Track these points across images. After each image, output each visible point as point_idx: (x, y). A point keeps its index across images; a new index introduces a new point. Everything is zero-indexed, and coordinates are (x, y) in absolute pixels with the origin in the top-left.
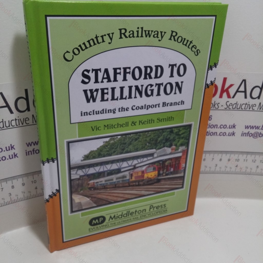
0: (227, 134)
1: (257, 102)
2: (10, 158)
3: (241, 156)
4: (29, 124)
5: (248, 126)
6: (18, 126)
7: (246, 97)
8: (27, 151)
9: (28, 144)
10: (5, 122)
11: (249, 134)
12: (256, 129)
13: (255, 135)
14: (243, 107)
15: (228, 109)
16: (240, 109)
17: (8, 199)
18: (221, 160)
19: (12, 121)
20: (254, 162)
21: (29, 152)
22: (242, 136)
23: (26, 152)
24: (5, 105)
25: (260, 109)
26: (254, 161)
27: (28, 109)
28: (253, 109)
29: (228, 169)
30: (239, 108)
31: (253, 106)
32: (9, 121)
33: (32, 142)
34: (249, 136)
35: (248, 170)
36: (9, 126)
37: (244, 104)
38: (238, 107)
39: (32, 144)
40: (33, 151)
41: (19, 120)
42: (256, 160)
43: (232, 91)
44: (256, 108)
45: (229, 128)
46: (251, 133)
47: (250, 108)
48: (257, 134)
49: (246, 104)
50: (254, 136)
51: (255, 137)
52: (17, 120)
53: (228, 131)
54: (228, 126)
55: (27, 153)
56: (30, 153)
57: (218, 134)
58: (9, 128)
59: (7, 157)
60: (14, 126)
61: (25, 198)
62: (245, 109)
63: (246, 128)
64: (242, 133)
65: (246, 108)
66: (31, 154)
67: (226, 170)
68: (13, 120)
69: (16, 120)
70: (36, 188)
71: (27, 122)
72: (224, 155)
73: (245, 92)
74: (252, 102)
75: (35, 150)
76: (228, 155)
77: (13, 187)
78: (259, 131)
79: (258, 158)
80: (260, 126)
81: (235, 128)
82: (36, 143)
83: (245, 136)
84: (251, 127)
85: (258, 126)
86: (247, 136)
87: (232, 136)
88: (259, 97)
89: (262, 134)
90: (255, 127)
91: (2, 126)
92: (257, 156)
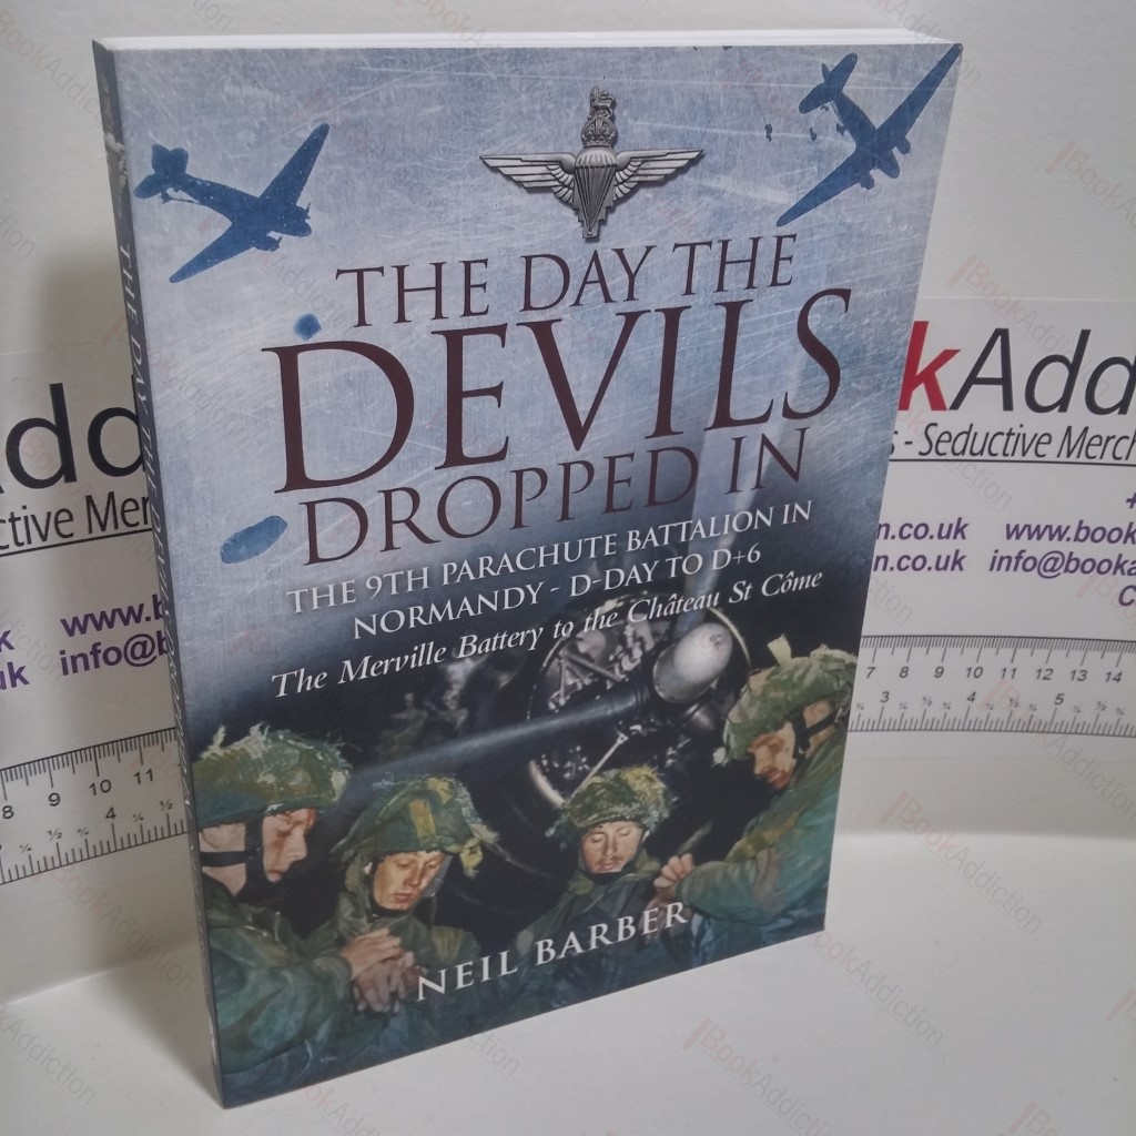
0: (931, 562)
1: (1054, 423)
3: (988, 652)
4: (71, 535)
5: (1017, 527)
6: (26, 547)
7: (1008, 405)
8: (68, 656)
9: (70, 624)
11: (1021, 561)
12: (1051, 538)
13: (1049, 566)
14: (998, 445)
15: (933, 455)
16: (986, 456)
18: (904, 672)
20: (1046, 678)
21: (74, 659)
22: (991, 569)
23: (64, 660)
25: (1069, 454)
26: (1045, 675)
27: (67, 472)
28: (1037, 455)
29: (936, 712)
30: (981, 452)
31: (1038, 443)
33: (86, 617)
34: (1025, 569)
35: (1021, 714)
37: (1002, 434)
38: (976, 450)
39: (90, 625)
40: (95, 652)
41: (26, 518)
42: (1052, 671)
43: (950, 379)
44: (1050, 451)
45: (940, 537)
46: (1034, 558)
47: (1026, 449)
48: (1056, 560)
49: (1010, 434)
50: (1045, 570)
51: (1050, 574)
52: (19, 519)
53: (933, 549)
54: (934, 531)
55: (69, 665)
56: (80, 661)
57: (892, 562)
60: (7, 547)
61: (63, 856)
62: (1005, 454)
63: (1009, 537)
64: (994, 558)
65: (1009, 451)
66: (87, 667)
67: (929, 716)
69: (13, 520)
70: (111, 814)
71: (64, 528)
72: (918, 652)
73: (1005, 381)
74: (1033, 424)
75: (102, 648)
76: (936, 652)
77: (7, 813)
78: (1065, 547)
79: (1063, 661)
80: (1068, 527)
81: (964, 537)
82: (104, 621)
83: (1007, 569)
84: (1033, 530)
85: (1059, 528)
86: (1015, 569)
87: (953, 569)
88: (1063, 404)
89: (1077, 560)
90: (1047, 532)
92: (1058, 655)
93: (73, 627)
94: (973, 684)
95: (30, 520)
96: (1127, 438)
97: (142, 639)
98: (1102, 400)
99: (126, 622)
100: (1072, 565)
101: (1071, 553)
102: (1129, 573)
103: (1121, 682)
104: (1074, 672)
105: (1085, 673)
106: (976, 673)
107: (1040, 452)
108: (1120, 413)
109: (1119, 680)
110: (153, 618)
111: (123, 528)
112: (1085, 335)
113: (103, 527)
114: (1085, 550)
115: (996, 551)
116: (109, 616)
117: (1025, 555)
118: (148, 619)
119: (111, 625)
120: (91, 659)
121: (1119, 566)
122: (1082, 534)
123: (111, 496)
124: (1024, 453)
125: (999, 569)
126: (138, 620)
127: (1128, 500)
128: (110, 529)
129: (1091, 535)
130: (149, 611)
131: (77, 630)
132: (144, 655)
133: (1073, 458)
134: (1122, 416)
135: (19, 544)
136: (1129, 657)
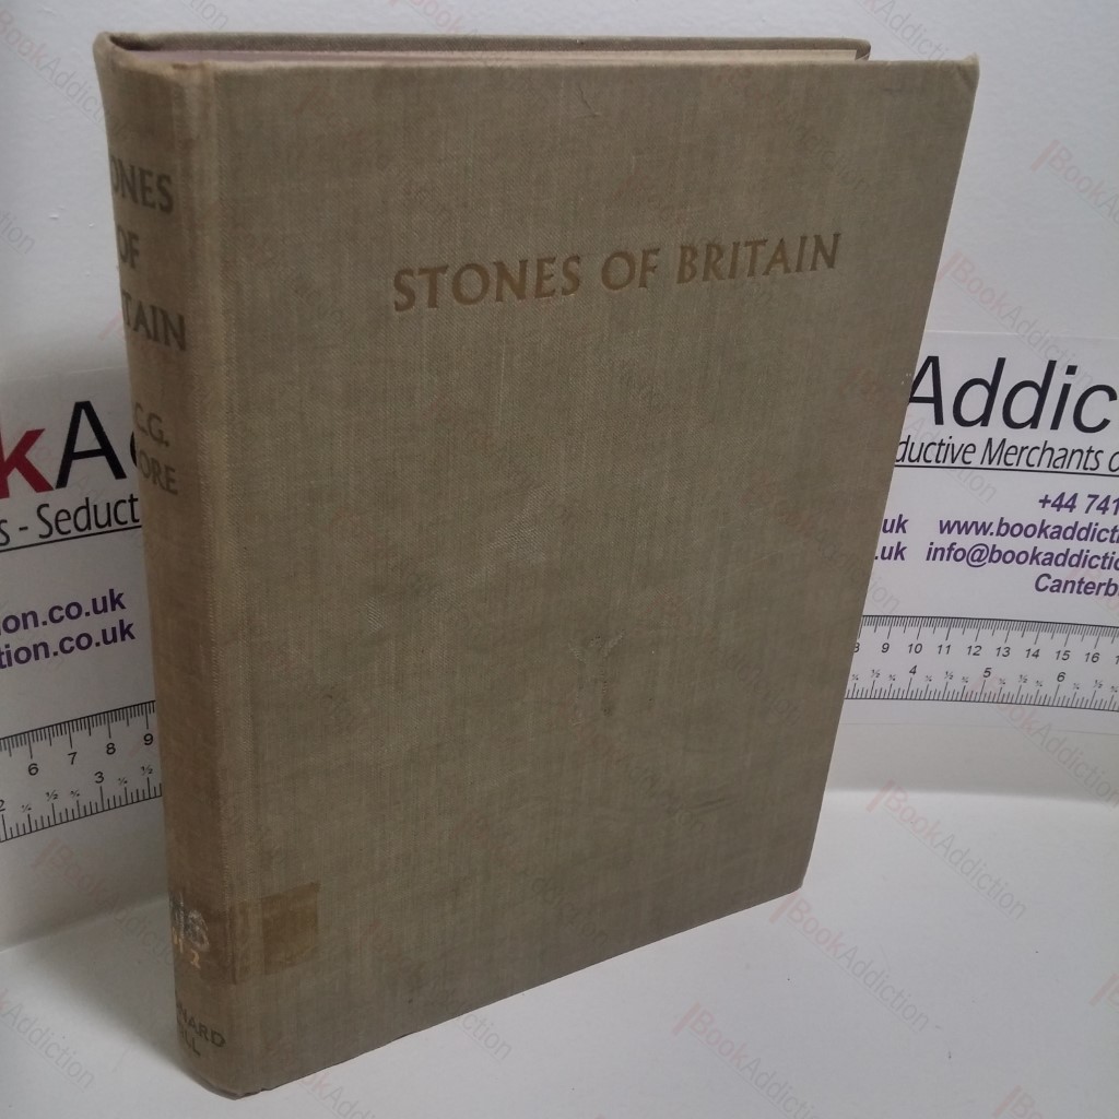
0: (878, 553)
1: (977, 435)
2: (106, 642)
3: (927, 631)
5: (949, 522)
7: (939, 420)
10: (95, 507)
11: (953, 552)
12: (977, 533)
13: (976, 557)
14: (932, 453)
16: (922, 462)
17: (90, 795)
20: (975, 654)
22: (928, 559)
24: (96, 446)
25: (990, 462)
26: (975, 651)
28: (964, 462)
29: (883, 683)
30: (918, 459)
31: (965, 452)
32: (108, 504)
34: (956, 559)
35: (956, 685)
36: (109, 523)
37: (934, 444)
38: (913, 458)
42: (980, 648)
44: (975, 459)
45: (885, 531)
46: (963, 550)
47: (954, 457)
48: (982, 551)
49: (941, 444)
50: (972, 560)
51: (977, 563)
52: (137, 499)
58: (107, 528)
59: (97, 637)
60: (126, 522)
61: (152, 790)
62: (937, 461)
63: (942, 531)
64: (930, 549)
65: (941, 458)
67: (877, 687)
68: (124, 501)
69: (132, 500)
72: (868, 630)
73: (936, 400)
74: (961, 436)
76: (883, 631)
77: (111, 749)
78: (989, 540)
79: (990, 639)
80: (991, 524)
81: (904, 532)
83: (941, 559)
84: (962, 525)
85: (984, 523)
86: (948, 559)
87: (895, 558)
88: (984, 420)
89: (999, 551)
90: (974, 527)
91: (82, 522)
92: (985, 633)
94: (914, 659)
96: (1038, 448)
98: (1016, 417)
100: (996, 556)
101: (994, 546)
102: (1043, 564)
103: (1040, 657)
104: (999, 649)
105: (1008, 650)
106: (917, 649)
107: (967, 460)
108: (1032, 427)
109: (1037, 656)
112: (1001, 362)
114: (1006, 543)
115: (932, 544)
117: (956, 547)
121: (1035, 557)
122: (1003, 529)
124: (953, 461)
125: (934, 559)
127: (1041, 501)
129: (1010, 530)
133: (994, 465)
134: (1033, 430)
135: (135, 521)
136: (1045, 636)
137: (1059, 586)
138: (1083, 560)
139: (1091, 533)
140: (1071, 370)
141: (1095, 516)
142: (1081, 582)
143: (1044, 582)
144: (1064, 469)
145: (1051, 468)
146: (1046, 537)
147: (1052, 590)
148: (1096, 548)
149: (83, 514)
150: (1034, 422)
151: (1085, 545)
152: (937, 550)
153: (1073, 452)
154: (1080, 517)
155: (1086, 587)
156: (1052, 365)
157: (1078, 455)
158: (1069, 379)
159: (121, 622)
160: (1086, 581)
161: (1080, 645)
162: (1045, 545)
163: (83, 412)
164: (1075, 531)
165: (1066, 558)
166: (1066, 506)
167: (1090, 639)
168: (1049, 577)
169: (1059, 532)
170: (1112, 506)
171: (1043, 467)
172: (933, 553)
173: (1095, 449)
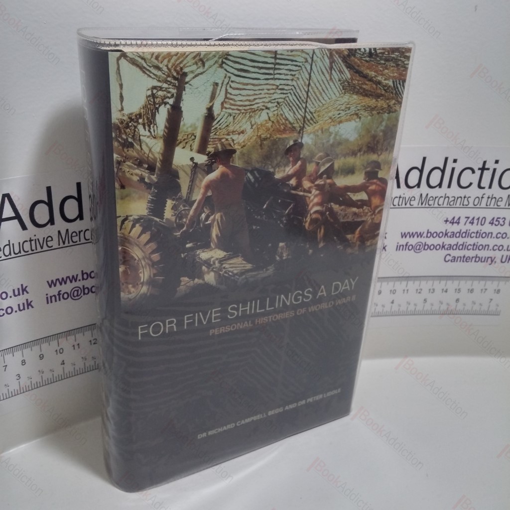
1: (416, 192)
2: (20, 310)
3: (397, 283)
4: (52, 246)
5: (405, 234)
6: (35, 251)
7: (399, 186)
8: (49, 296)
9: (50, 283)
10: (13, 244)
11: (407, 247)
12: (418, 237)
13: (418, 248)
14: (396, 202)
17: (14, 386)
19: (25, 243)
20: (419, 293)
21: (51, 297)
22: (397, 250)
23: (47, 298)
24: (13, 215)
26: (419, 291)
27: (52, 221)
28: (410, 205)
29: (379, 309)
31: (411, 200)
32: (19, 243)
33: (56, 280)
34: (409, 250)
35: (411, 308)
36: (20, 252)
37: (397, 197)
39: (58, 283)
40: (59, 294)
41: (35, 240)
42: (421, 290)
44: (415, 203)
46: (412, 245)
48: (420, 245)
49: (400, 197)
50: (416, 249)
51: (418, 251)
52: (33, 240)
55: (49, 300)
56: (53, 298)
58: (20, 255)
60: (28, 251)
61: (44, 382)
62: (399, 205)
63: (402, 237)
64: (397, 246)
65: (400, 204)
66: (56, 301)
68: (27, 241)
69: (31, 240)
70: (63, 363)
71: (50, 244)
73: (397, 178)
74: (408, 193)
76: (378, 284)
77: (23, 363)
78: (423, 240)
79: (425, 285)
80: (424, 232)
81: (386, 238)
82: (63, 281)
83: (403, 250)
84: (411, 234)
85: (420, 233)
86: (405, 250)
87: (383, 251)
88: (418, 185)
89: (428, 245)
90: (416, 235)
91: (7, 252)
92: (423, 283)
93: (52, 284)
94: (392, 297)
95: (37, 241)
96: (442, 197)
97: (77, 289)
98: (432, 183)
99: (71, 282)
100: (426, 247)
101: (425, 243)
102: (447, 249)
103: (448, 292)
104: (430, 290)
105: (434, 290)
107: (412, 204)
109: (446, 292)
110: (81, 280)
111: (71, 243)
112: (424, 159)
113: (64, 243)
114: (430, 241)
115: (398, 243)
116: (65, 279)
117: (409, 244)
118: (80, 280)
119: (65, 283)
120: (57, 297)
121: (443, 247)
122: (429, 235)
123: (67, 230)
124: (406, 204)
125: (399, 250)
126: (76, 281)
127: (445, 221)
128: (66, 244)
129: (432, 235)
130: (80, 277)
131: (53, 285)
132: (77, 296)
133: (423, 205)
134: (440, 189)
135: (32, 250)
136: (449, 282)
137: (455, 259)
138: (464, 247)
139: (467, 234)
140: (455, 161)
141: (469, 226)
142: (464, 257)
143: (448, 258)
144: (454, 206)
145: (449, 206)
146: (448, 237)
147: (451, 261)
148: (470, 241)
149: (7, 248)
150: (440, 185)
151: (465, 240)
152: (400, 246)
153: (458, 198)
154: (462, 227)
155: (466, 259)
156: (446, 159)
157: (460, 199)
158: (454, 165)
159: (27, 300)
160: (466, 256)
161: (465, 285)
162: (448, 241)
163: (6, 198)
164: (460, 234)
165: (457, 247)
166: (456, 222)
167: (469, 283)
168: (450, 255)
169: (453, 235)
170: (475, 221)
171: (445, 205)
172: (399, 247)
173: (467, 196)
